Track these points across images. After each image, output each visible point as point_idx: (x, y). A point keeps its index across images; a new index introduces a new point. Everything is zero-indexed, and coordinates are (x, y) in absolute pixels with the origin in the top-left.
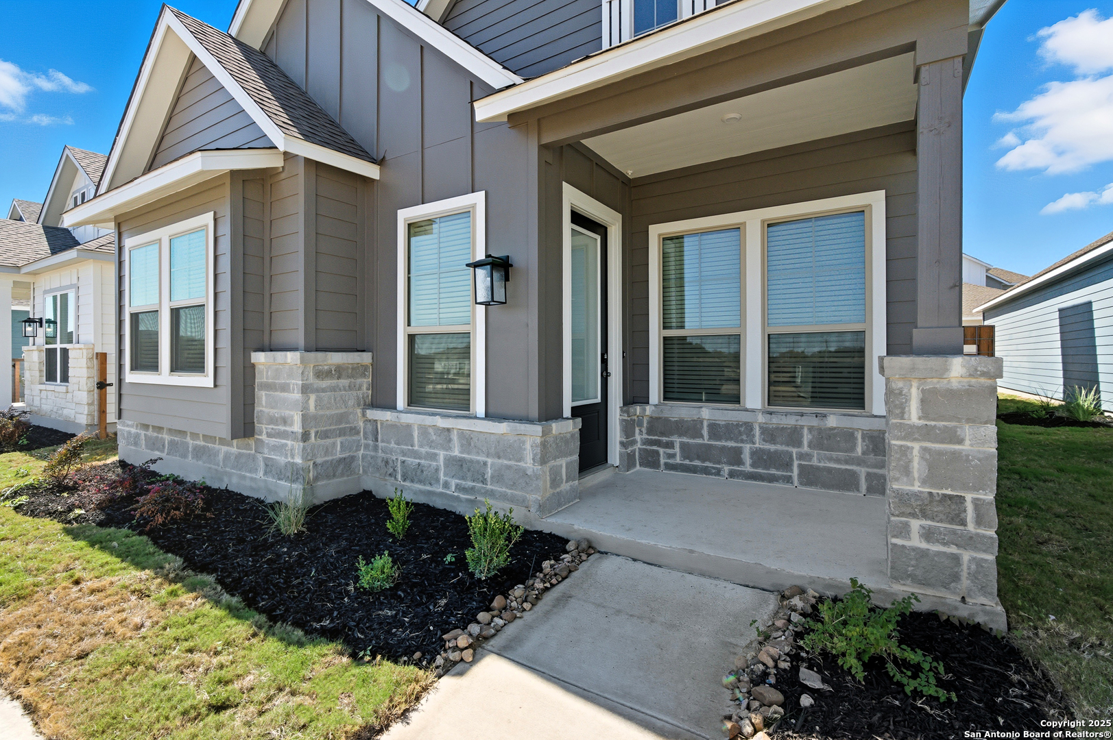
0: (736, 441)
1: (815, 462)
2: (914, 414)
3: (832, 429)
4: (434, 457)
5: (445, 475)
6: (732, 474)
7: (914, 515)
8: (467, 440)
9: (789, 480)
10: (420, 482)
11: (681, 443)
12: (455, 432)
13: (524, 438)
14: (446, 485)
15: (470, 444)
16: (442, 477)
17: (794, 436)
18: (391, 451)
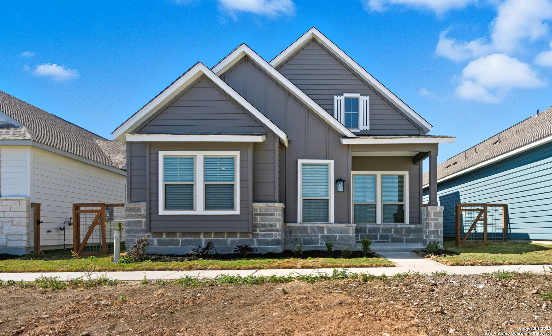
0: (376, 233)
1: (394, 237)
2: (432, 216)
3: (399, 228)
4: (317, 236)
5: (321, 241)
6: (375, 242)
7: (432, 234)
8: (329, 229)
9: (389, 242)
10: (312, 244)
11: (360, 235)
12: (325, 228)
13: (349, 227)
14: (322, 244)
15: (331, 231)
16: (320, 241)
17: (389, 230)
18: (298, 236)
